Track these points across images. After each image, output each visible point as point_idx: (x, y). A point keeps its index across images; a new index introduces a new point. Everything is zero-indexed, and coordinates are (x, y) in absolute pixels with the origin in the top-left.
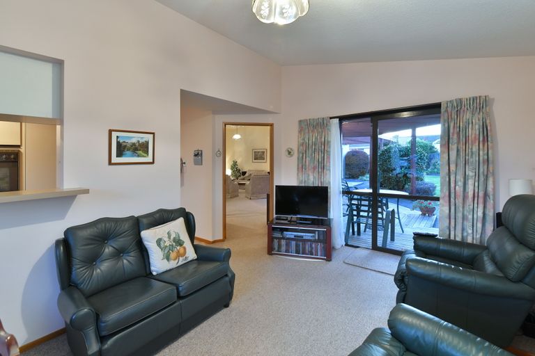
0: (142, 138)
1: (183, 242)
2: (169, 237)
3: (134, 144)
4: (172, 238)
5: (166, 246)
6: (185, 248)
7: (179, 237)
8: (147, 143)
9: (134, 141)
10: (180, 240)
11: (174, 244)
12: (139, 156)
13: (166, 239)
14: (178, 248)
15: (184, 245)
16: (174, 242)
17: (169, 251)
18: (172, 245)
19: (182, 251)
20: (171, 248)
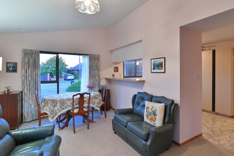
0: (160, 61)
1: (157, 115)
2: (152, 109)
3: (158, 64)
4: (153, 110)
5: (149, 112)
6: (156, 118)
7: (156, 111)
8: (162, 62)
9: (158, 62)
10: (155, 113)
11: (152, 113)
12: (159, 69)
13: (150, 109)
14: (153, 116)
15: (156, 117)
16: (153, 112)
17: (149, 114)
18: (151, 113)
19: (154, 118)
20: (150, 114)
